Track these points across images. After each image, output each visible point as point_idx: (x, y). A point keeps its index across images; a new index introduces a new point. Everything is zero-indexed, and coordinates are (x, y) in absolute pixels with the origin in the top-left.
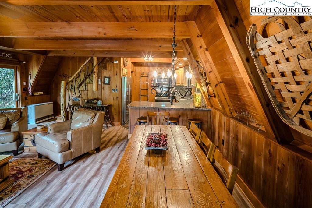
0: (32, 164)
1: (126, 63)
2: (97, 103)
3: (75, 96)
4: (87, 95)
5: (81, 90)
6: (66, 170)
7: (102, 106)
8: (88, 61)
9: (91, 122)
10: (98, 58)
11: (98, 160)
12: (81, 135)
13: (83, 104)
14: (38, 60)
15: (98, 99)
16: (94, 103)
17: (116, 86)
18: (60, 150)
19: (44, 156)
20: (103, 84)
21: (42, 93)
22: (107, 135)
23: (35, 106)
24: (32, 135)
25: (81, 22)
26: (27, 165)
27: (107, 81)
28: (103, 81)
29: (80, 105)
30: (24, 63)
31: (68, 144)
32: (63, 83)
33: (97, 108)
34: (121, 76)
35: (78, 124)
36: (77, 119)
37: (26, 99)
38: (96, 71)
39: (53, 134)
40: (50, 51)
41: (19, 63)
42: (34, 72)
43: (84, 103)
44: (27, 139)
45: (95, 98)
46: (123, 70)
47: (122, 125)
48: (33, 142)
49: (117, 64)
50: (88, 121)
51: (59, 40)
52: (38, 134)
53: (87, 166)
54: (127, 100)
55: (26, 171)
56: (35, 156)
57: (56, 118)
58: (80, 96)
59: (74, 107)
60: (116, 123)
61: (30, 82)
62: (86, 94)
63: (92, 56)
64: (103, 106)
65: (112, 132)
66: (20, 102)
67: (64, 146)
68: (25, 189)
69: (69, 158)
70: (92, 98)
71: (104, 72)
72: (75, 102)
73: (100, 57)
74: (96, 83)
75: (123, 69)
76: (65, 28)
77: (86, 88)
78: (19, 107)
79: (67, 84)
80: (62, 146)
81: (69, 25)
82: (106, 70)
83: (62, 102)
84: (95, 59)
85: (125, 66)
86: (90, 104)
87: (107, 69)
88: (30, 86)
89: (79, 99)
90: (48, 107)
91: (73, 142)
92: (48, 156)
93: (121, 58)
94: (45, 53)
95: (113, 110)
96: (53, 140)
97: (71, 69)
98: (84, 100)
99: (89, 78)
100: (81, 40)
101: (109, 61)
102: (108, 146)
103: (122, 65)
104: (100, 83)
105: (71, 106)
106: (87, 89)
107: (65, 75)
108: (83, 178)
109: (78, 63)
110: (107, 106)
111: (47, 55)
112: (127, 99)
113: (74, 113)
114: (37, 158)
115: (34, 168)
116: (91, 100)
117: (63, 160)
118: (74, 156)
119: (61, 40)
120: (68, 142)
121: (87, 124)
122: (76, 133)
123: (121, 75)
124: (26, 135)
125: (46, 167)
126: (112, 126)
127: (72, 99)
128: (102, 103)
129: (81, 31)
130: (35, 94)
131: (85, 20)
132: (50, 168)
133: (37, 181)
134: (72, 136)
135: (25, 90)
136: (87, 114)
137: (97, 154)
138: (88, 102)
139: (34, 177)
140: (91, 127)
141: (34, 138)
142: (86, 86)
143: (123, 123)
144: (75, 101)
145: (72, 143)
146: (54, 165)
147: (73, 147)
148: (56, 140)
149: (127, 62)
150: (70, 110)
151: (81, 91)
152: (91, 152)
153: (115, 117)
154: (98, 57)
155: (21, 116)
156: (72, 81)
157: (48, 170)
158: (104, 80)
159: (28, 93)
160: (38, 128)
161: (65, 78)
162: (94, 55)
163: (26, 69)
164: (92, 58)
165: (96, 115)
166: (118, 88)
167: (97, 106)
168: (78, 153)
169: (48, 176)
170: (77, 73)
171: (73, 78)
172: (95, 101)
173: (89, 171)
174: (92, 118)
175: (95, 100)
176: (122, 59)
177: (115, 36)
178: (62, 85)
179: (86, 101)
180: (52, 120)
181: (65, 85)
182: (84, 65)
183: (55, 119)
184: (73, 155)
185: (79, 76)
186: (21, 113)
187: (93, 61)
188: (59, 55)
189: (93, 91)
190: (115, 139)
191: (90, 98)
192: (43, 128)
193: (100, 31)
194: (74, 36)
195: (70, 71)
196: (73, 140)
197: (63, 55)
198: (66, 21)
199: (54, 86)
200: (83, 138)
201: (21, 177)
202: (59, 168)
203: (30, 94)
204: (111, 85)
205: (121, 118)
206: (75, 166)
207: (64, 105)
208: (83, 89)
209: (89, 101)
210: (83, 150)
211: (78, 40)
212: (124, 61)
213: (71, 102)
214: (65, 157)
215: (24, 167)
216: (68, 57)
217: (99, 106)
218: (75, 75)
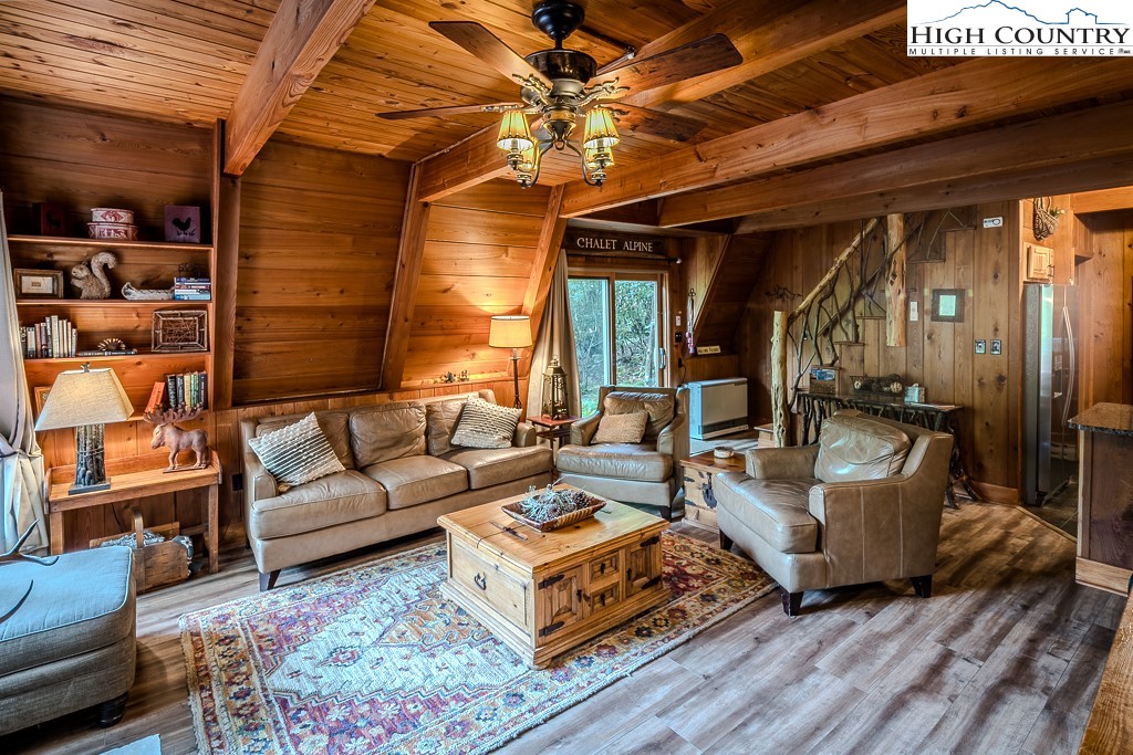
0: (708, 561)
1: (1046, 219)
2: (903, 394)
3: (816, 362)
4: (863, 361)
5: (841, 344)
6: (809, 619)
7: (926, 411)
8: (867, 235)
9: (895, 465)
10: (907, 218)
11: (928, 627)
12: (860, 508)
13: (846, 394)
14: (711, 249)
15: (906, 381)
16: (890, 393)
17: (996, 330)
18: (790, 545)
19: (738, 547)
20: (927, 319)
21: (716, 349)
22: (957, 536)
23: (702, 387)
24: (705, 474)
25: (860, 96)
26: (696, 559)
27: (948, 305)
28: (928, 306)
29: (837, 396)
30: (678, 262)
31: (814, 531)
32: (778, 316)
33: (905, 412)
34: (1021, 285)
35: (843, 467)
36: (838, 449)
37: (680, 365)
38: (898, 268)
39: (764, 483)
40: (740, 220)
41: (667, 263)
42: (700, 287)
43: (851, 390)
44: (693, 481)
45: (897, 375)
46: (1033, 255)
47: (1026, 505)
48: (708, 493)
49: (998, 231)
50: (881, 460)
51: (774, 178)
52: (720, 474)
53: (885, 637)
54: (1057, 395)
55: (696, 577)
56: (713, 540)
57: (758, 431)
58: (834, 362)
59: (816, 402)
60: (993, 490)
61: (691, 316)
62: (857, 357)
63: (881, 212)
64: (933, 409)
65: (980, 526)
66: (667, 373)
67: (803, 532)
68: (697, 630)
69: (817, 581)
70: (881, 375)
71: (932, 272)
72: (819, 386)
73: (914, 214)
74: (897, 315)
75: (1029, 250)
76: (802, 131)
77: (857, 336)
78: (666, 386)
79: (790, 320)
80: (795, 530)
81: (818, 117)
82: (945, 260)
83: (775, 380)
84: (895, 222)
85: (1040, 233)
86: (873, 398)
87: (950, 256)
88: (690, 329)
89: (832, 373)
90: (734, 393)
91: (831, 527)
92: (750, 551)
93: (1021, 202)
94: (727, 226)
95: (978, 433)
96: (765, 504)
97: (800, 269)
98: (853, 379)
99: (871, 297)
100: (845, 163)
101: (957, 224)
102: (969, 586)
103: (1025, 229)
104: (914, 316)
105: (804, 395)
106: (864, 339)
107: (781, 292)
108: (875, 676)
109: (824, 248)
110: (952, 412)
111: (735, 231)
112: (1055, 387)
113: (826, 425)
114: (716, 545)
115: (714, 576)
116: (879, 380)
117: (800, 581)
118: (834, 580)
119: (780, 178)
120: (815, 522)
121: (878, 473)
122: (840, 495)
123: (1023, 278)
124: (689, 472)
125: (747, 585)
126: (975, 500)
127: (809, 371)
128: (926, 395)
129: (861, 126)
130: (703, 350)
131: (876, 81)
132: (759, 594)
133: (725, 619)
134: (828, 504)
135: (678, 338)
136: (876, 433)
137: (921, 602)
138: (866, 387)
139: (718, 605)
140: (895, 489)
141: (710, 483)
142: (856, 327)
143: (1032, 496)
144: (817, 381)
145: (829, 533)
146: (768, 587)
147: (829, 546)
148: (778, 507)
149: (1053, 213)
150: (801, 410)
151: (837, 347)
152: (894, 586)
153: (988, 463)
154: (905, 214)
155: (676, 414)
156: (809, 311)
157: (753, 598)
158: (936, 303)
159: (685, 348)
160: (717, 453)
161: (783, 301)
162: (889, 210)
163: (681, 279)
164: (882, 221)
165: (913, 441)
166: (1002, 336)
167: (906, 408)
168: (848, 572)
169: (755, 616)
170: (822, 283)
171: (812, 301)
172: (895, 387)
173: (894, 657)
174: (896, 453)
175: (894, 381)
176: (1025, 207)
177: (1013, 107)
178: (775, 325)
179: (858, 385)
180: (745, 434)
181: (785, 323)
182: (848, 250)
183: (754, 436)
184: (831, 575)
185: (830, 292)
186: (676, 404)
187: (886, 231)
188: (767, 226)
189: (887, 348)
190: (999, 561)
191: (872, 374)
192: (730, 458)
193: (938, 105)
194: (832, 151)
195: (798, 277)
196: (830, 520)
197: (780, 225)
198: (807, 108)
199: (748, 327)
200: (865, 523)
201: (684, 590)
202: (785, 605)
203: (691, 351)
204: (967, 324)
205: (1024, 472)
206: (836, 617)
207: (780, 391)
208: (847, 337)
209: (872, 386)
210: (866, 567)
211: (836, 165)
212: (1035, 215)
213: (805, 383)
214: (803, 571)
215: (690, 564)
216: (793, 231)
217: (913, 408)
218: (817, 289)
